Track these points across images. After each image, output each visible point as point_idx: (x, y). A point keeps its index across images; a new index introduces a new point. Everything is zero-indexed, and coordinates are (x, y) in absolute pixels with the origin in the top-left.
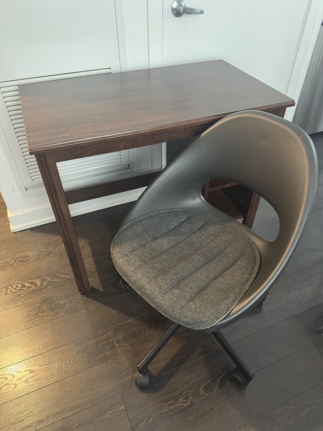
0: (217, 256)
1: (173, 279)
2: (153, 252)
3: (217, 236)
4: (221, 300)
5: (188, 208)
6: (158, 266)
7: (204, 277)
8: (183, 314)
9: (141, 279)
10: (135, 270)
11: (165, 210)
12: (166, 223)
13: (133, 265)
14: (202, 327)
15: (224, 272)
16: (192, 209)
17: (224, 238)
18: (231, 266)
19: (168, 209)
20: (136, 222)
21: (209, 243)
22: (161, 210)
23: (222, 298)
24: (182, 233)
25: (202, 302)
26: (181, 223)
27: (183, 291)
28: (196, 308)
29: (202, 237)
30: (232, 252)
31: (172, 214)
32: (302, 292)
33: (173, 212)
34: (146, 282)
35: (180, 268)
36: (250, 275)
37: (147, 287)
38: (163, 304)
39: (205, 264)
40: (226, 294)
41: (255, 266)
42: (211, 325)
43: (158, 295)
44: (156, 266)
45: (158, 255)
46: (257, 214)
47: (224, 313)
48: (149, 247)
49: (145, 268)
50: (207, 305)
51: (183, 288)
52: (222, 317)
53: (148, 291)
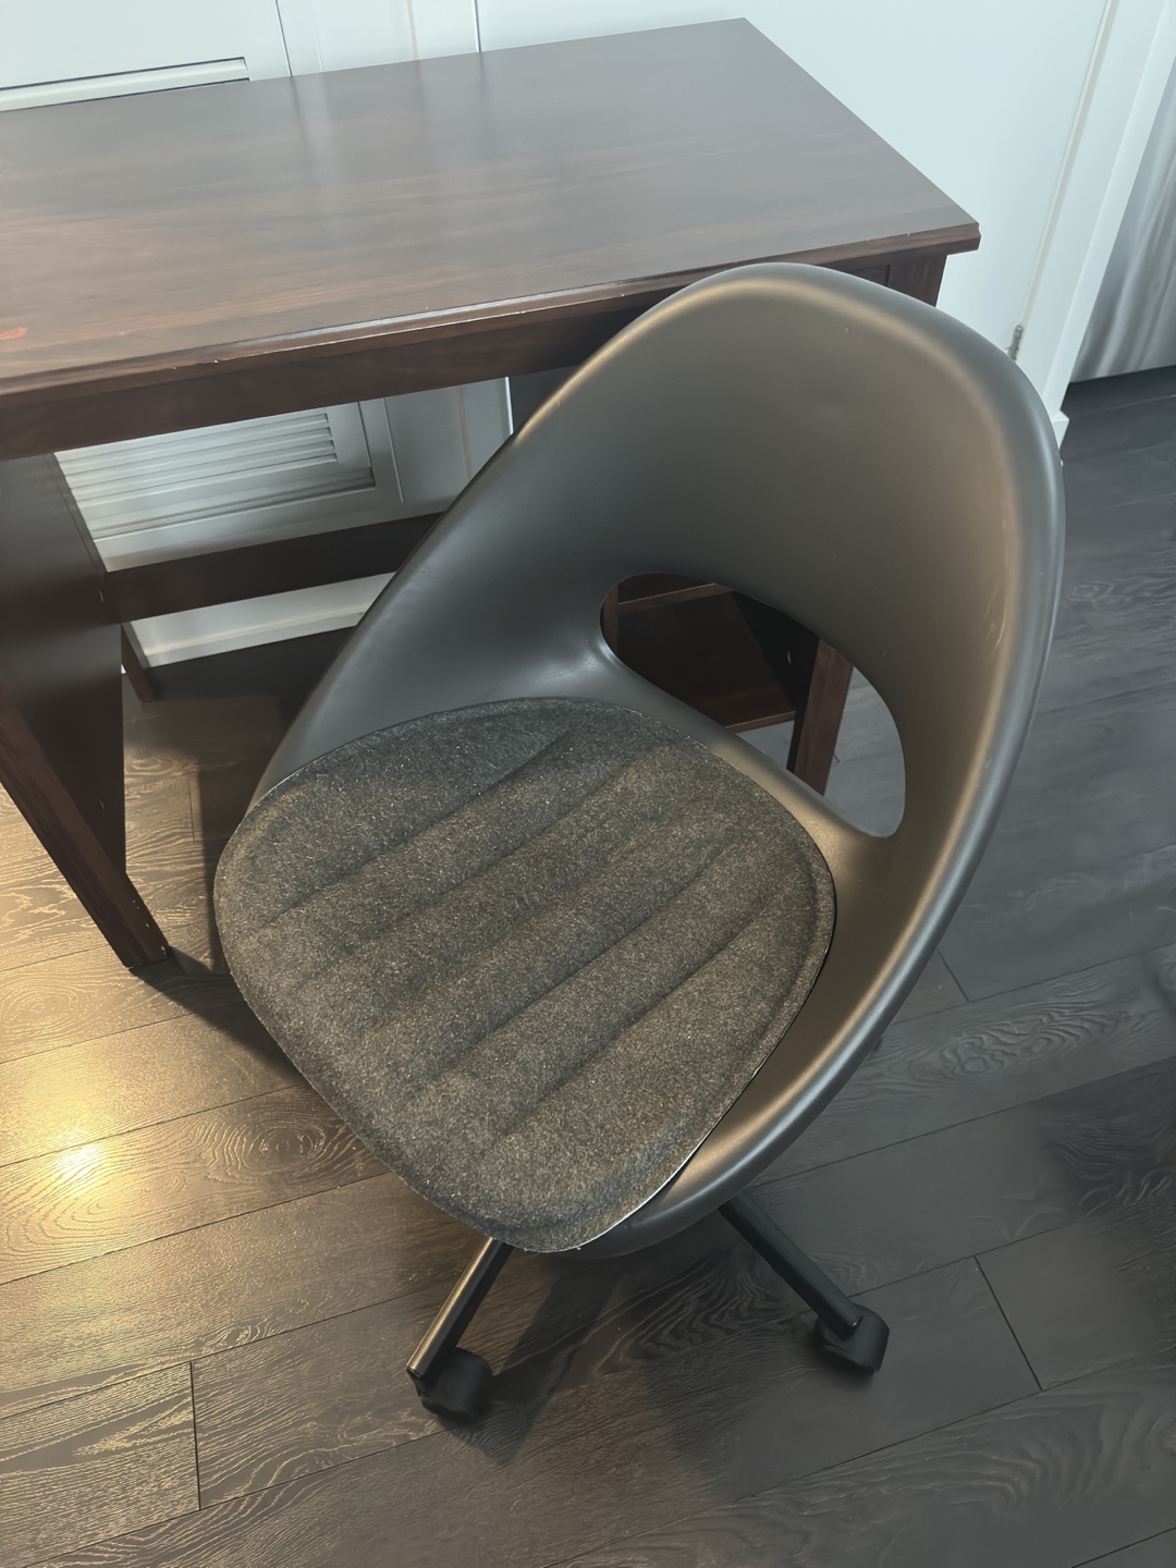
0: (659, 910)
1: (456, 1027)
2: (384, 904)
3: (671, 819)
4: (638, 1123)
5: (561, 699)
6: (400, 970)
7: (586, 1012)
8: (478, 1187)
9: (320, 1027)
10: (300, 986)
11: (456, 710)
12: (458, 771)
13: (293, 965)
14: (551, 1243)
15: (676, 988)
16: (576, 701)
17: (694, 831)
18: (711, 956)
19: (472, 707)
20: (326, 772)
21: (632, 852)
22: (438, 710)
23: (645, 1117)
24: (522, 812)
25: (560, 1136)
26: (524, 765)
27: (489, 1085)
28: (532, 1161)
29: (605, 828)
30: (719, 895)
31: (489, 729)
32: (983, 1042)
33: (492, 718)
34: (338, 1044)
35: (492, 976)
36: (778, 1003)
37: (343, 1062)
38: (402, 1139)
39: (604, 951)
40: (664, 1095)
41: (804, 958)
42: (588, 1238)
43: (384, 1104)
44: (391, 968)
45: (408, 915)
46: (847, 709)
47: (646, 1187)
48: (374, 880)
49: (343, 981)
50: (580, 1148)
51: (492, 1068)
52: (637, 1203)
53: (345, 1082)
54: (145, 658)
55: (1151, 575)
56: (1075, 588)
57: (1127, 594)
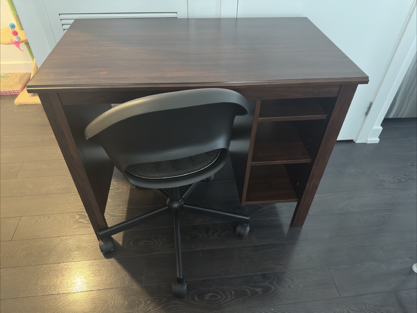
32: (344, 311)
55: (404, 175)
56: (381, 175)
57: (396, 179)
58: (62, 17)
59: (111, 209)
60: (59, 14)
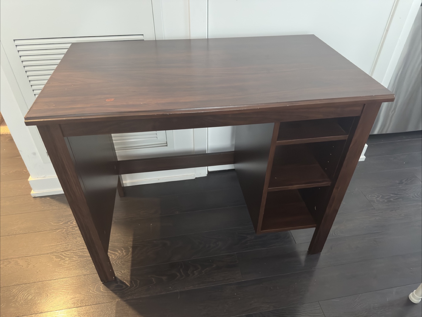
54: (123, 183)
55: (392, 194)
56: (370, 195)
57: (386, 199)
58: (17, 43)
59: (80, 248)
60: (14, 40)
